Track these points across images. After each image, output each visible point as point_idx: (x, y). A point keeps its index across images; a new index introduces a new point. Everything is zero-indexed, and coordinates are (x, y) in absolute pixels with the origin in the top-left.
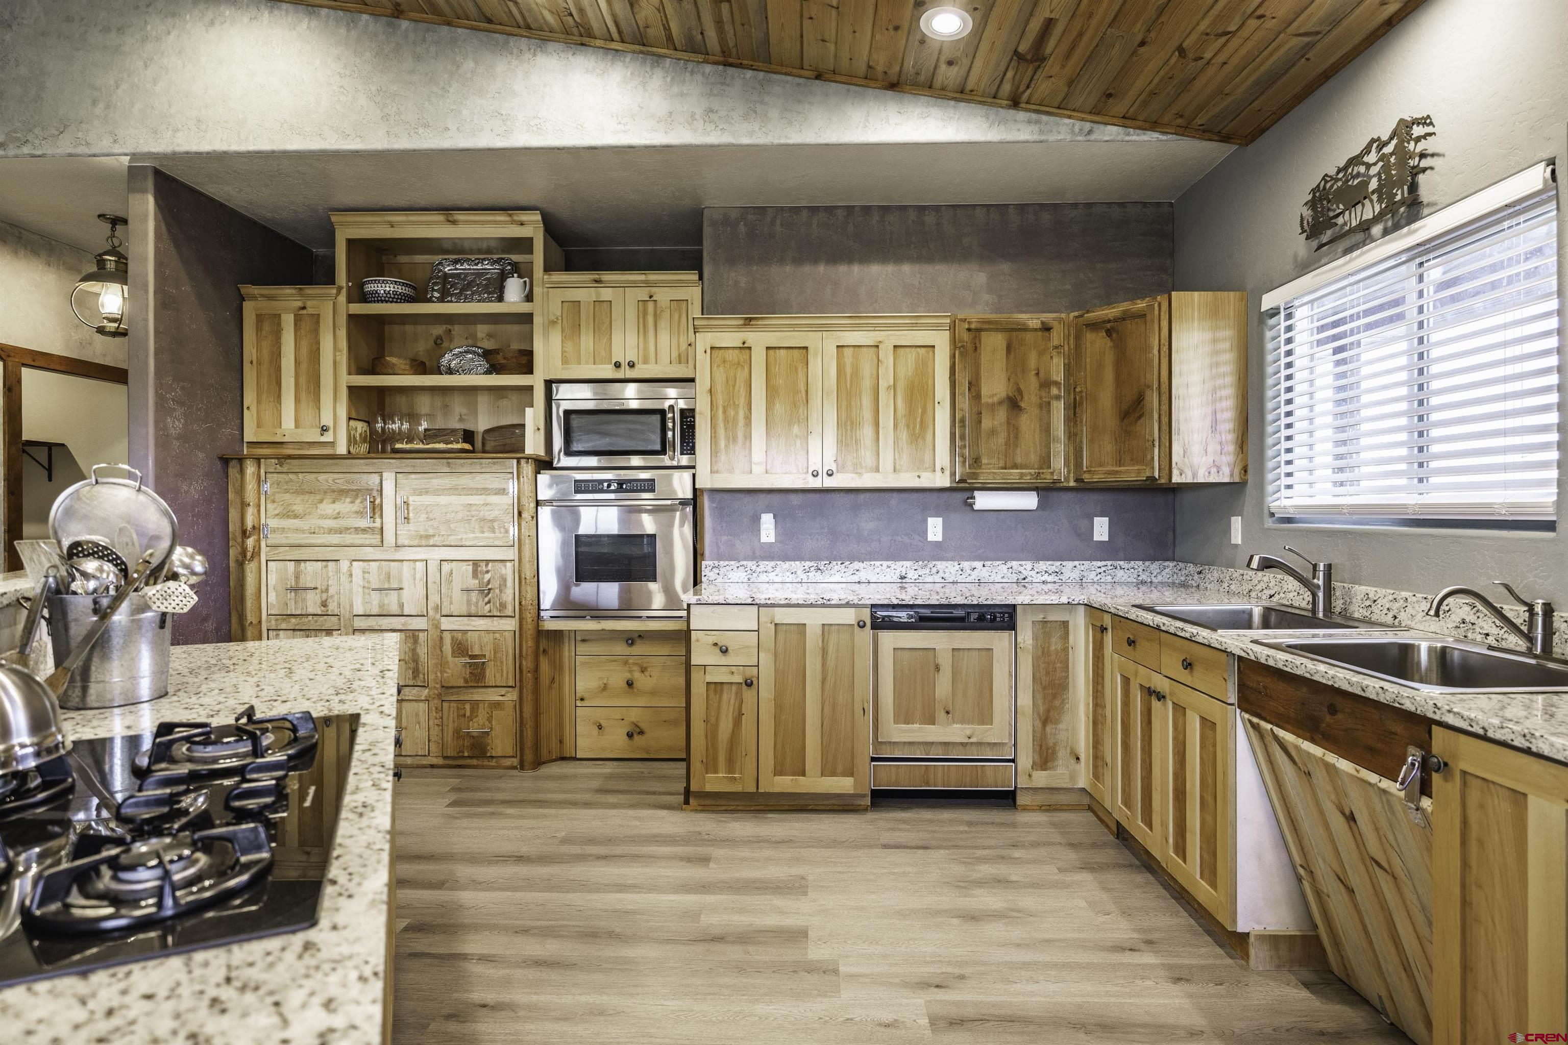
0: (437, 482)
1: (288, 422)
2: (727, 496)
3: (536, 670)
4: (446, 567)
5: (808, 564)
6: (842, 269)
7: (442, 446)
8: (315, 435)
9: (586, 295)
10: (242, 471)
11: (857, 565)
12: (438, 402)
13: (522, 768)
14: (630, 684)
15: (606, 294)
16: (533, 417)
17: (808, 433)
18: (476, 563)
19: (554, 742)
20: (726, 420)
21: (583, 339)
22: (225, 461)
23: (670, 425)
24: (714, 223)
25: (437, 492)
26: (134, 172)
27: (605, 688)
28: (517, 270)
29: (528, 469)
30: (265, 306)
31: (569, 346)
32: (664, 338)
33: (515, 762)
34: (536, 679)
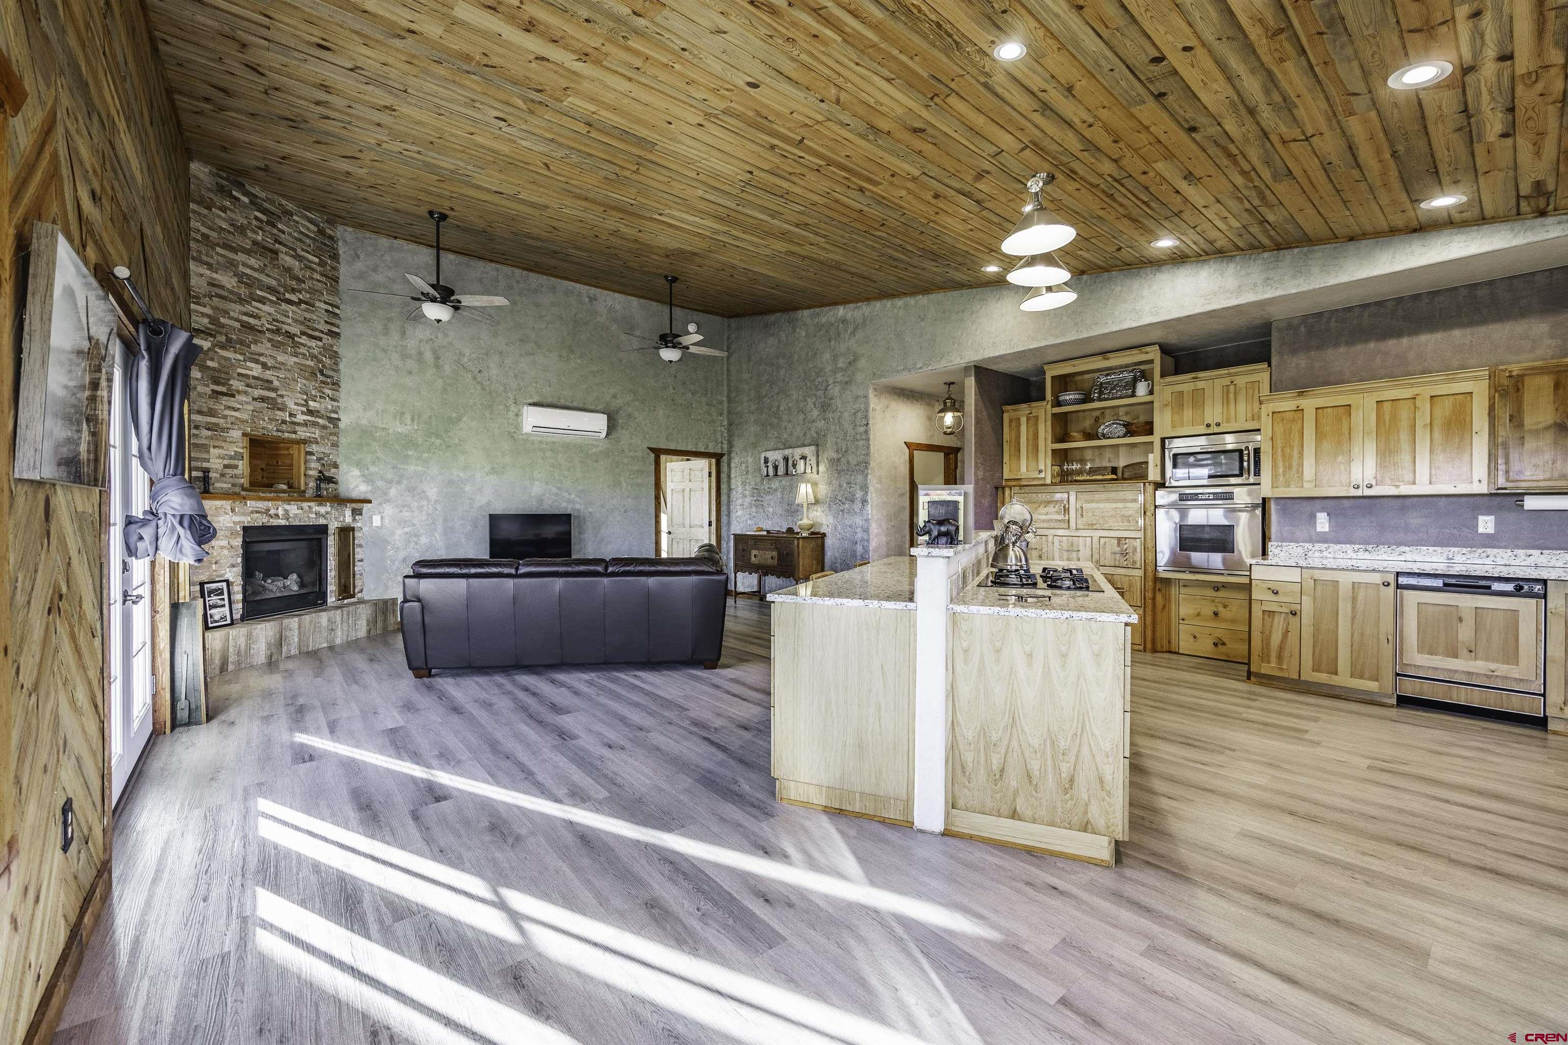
0: (1097, 496)
1: (1023, 469)
2: (1288, 501)
3: (1154, 599)
4: (1102, 540)
5: (1356, 547)
6: (1391, 343)
7: (1100, 477)
8: (1036, 475)
9: (1187, 387)
10: (1004, 493)
11: (1403, 548)
12: (1097, 452)
13: (1145, 651)
14: (1216, 614)
15: (1200, 385)
16: (1153, 459)
17: (1350, 461)
18: (1119, 539)
19: (1165, 642)
20: (1284, 455)
21: (1185, 412)
22: (997, 488)
23: (1246, 458)
24: (1280, 330)
25: (1098, 501)
26: (966, 369)
27: (1199, 614)
28: (1145, 376)
29: (1150, 488)
30: (1013, 414)
31: (1176, 417)
32: (1242, 407)
33: (1141, 648)
34: (1154, 604)
